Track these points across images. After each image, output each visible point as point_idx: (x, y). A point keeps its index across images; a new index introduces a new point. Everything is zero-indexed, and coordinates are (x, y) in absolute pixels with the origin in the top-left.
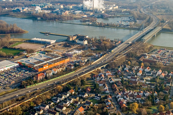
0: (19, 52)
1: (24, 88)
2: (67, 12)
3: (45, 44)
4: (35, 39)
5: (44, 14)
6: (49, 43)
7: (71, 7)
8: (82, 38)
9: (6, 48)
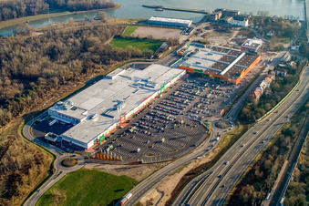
1: (254, 122)
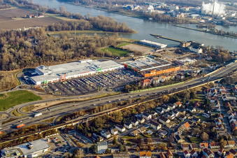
0: (126, 53)
1: (128, 92)
2: (183, 15)
3: (155, 48)
4: (144, 41)
5: (157, 15)
6: (159, 48)
7: (188, 9)
8: (196, 46)
9: (112, 47)
